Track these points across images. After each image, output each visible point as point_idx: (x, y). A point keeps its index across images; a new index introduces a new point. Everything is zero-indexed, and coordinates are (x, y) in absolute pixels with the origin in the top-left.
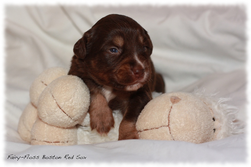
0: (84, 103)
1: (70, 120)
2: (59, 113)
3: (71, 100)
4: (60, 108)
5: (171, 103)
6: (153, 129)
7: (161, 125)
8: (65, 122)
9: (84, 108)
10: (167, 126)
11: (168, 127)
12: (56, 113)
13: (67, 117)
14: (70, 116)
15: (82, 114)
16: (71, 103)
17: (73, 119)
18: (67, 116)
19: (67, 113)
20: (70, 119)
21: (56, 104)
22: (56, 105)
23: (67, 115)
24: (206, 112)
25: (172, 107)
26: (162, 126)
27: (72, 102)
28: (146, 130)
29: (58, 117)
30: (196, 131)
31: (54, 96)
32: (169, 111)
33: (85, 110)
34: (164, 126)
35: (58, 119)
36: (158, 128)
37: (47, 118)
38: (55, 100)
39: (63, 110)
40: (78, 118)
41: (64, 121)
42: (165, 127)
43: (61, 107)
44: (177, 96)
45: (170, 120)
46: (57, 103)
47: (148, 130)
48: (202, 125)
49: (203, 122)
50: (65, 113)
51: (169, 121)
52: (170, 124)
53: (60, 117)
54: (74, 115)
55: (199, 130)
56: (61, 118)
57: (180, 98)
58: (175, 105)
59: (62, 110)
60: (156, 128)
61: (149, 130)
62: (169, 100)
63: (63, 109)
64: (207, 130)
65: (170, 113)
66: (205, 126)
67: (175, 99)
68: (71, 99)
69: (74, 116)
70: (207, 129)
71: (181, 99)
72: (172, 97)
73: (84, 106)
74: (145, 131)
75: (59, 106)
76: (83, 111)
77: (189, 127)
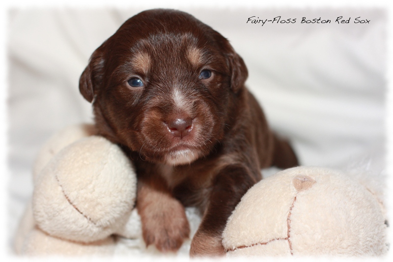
0: (120, 191)
1: (92, 227)
2: (69, 213)
3: (90, 187)
4: (71, 203)
5: (295, 190)
6: (257, 244)
7: (273, 237)
8: (81, 231)
9: (121, 202)
10: (286, 239)
11: (287, 241)
12: (63, 213)
13: (86, 221)
14: (90, 219)
15: (116, 216)
16: (91, 193)
17: (98, 224)
18: (85, 219)
19: (84, 213)
20: (91, 225)
21: (62, 193)
22: (62, 196)
23: (86, 216)
24: (371, 208)
25: (295, 198)
26: (273, 240)
27: (94, 190)
28: (241, 247)
29: (66, 220)
30: (347, 248)
31: (59, 179)
32: (291, 206)
33: (124, 206)
34: (278, 239)
35: (68, 226)
36: (266, 244)
37: (47, 222)
38: (61, 186)
39: (77, 207)
40: (108, 223)
41: (80, 229)
42: (280, 241)
43: (71, 201)
44: (308, 175)
45: (291, 226)
46: (63, 191)
47: (244, 246)
48: (360, 236)
49: (362, 230)
50: (82, 213)
51: (289, 227)
52: (291, 234)
53: (71, 221)
54: (99, 216)
55: (354, 248)
56: (74, 222)
57: (314, 178)
58: (302, 193)
59: (74, 206)
60: (262, 244)
61: (247, 247)
62: (292, 183)
63: (75, 203)
64: (371, 246)
65: (292, 212)
66: (368, 239)
67: (302, 182)
68: (91, 183)
69: (99, 219)
70: (371, 244)
71: (315, 182)
72: (298, 176)
73: (120, 198)
74: (240, 249)
75: (67, 198)
76: (118, 209)
77: (332, 241)
